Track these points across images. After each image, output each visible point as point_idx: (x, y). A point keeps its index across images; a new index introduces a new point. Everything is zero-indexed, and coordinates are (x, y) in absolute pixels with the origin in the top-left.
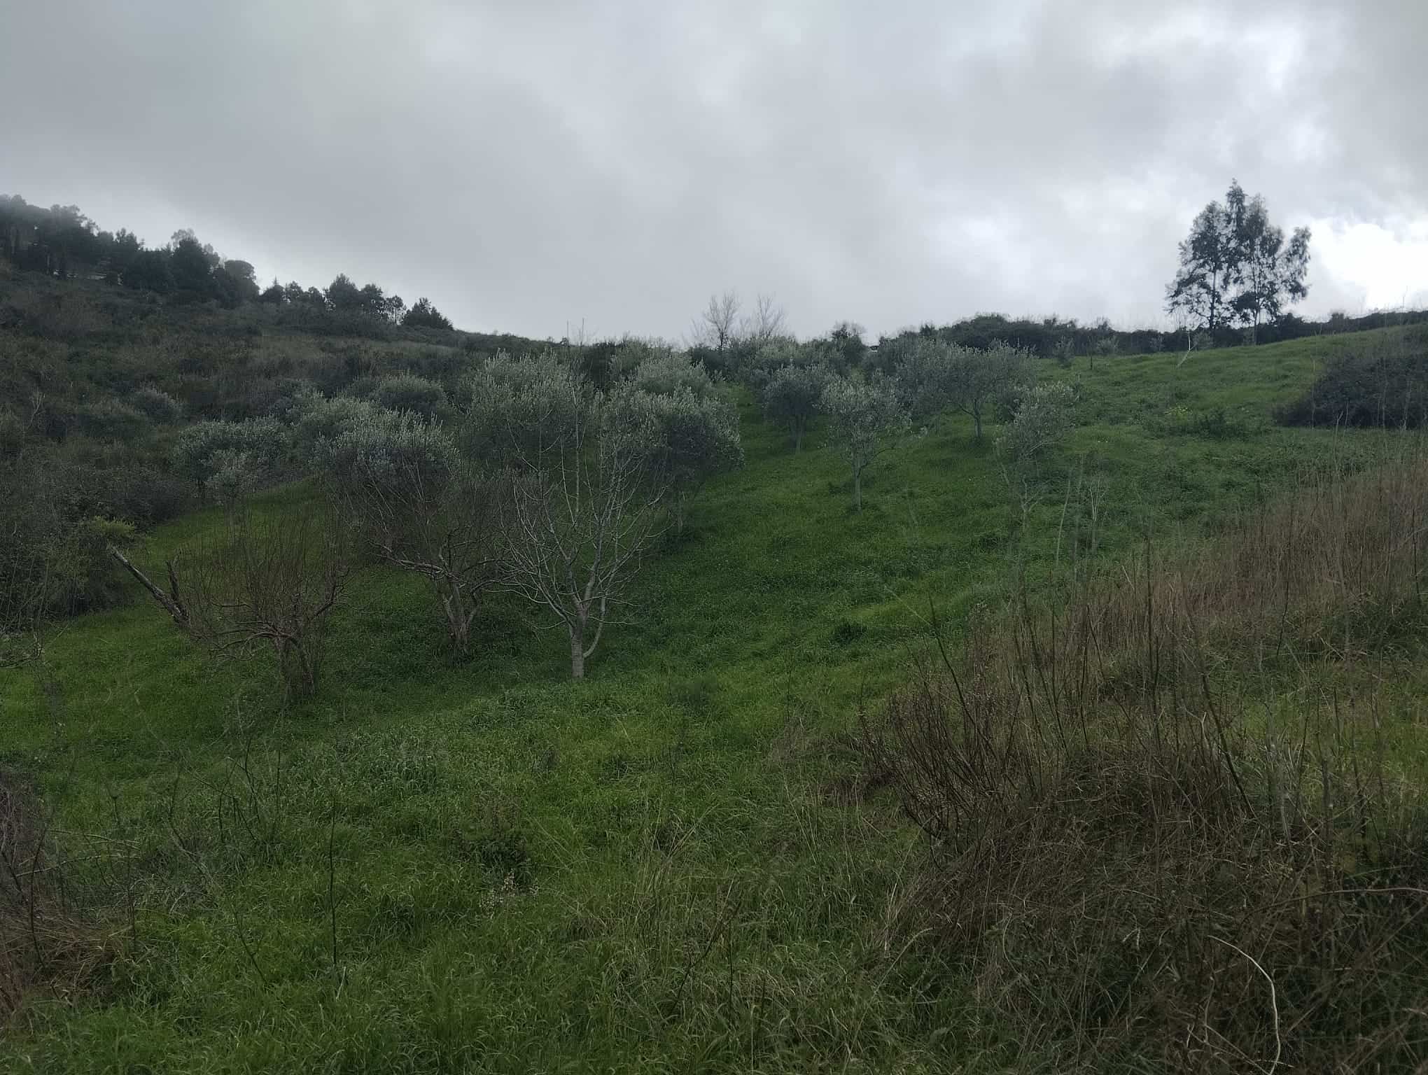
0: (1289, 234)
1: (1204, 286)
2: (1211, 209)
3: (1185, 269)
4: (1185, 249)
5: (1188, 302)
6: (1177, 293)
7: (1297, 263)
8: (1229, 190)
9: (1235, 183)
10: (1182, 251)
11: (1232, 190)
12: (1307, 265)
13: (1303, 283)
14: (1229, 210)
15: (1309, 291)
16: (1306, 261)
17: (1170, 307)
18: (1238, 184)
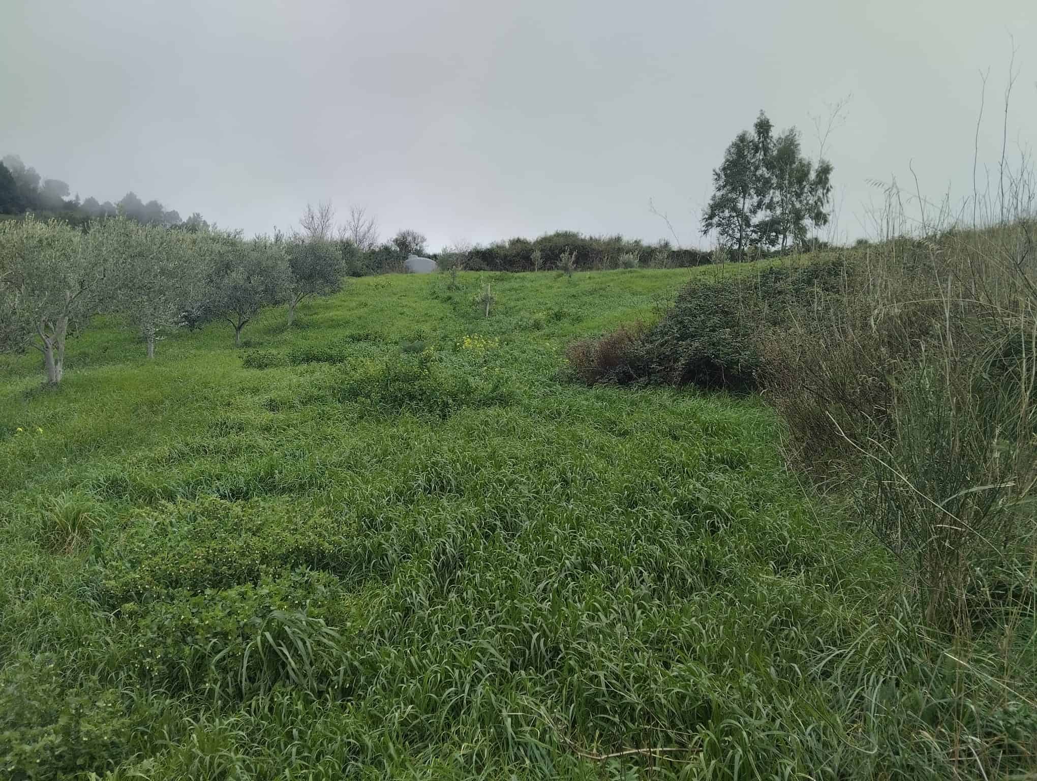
0: (816, 166)
1: (734, 209)
2: (742, 138)
3: (719, 194)
4: (718, 175)
5: (719, 225)
6: (711, 217)
7: (820, 192)
8: (756, 121)
9: (762, 114)
10: (716, 177)
11: (759, 121)
12: (830, 194)
13: (825, 210)
14: (756, 140)
15: (830, 218)
16: (828, 190)
17: (704, 229)
18: (766, 114)
